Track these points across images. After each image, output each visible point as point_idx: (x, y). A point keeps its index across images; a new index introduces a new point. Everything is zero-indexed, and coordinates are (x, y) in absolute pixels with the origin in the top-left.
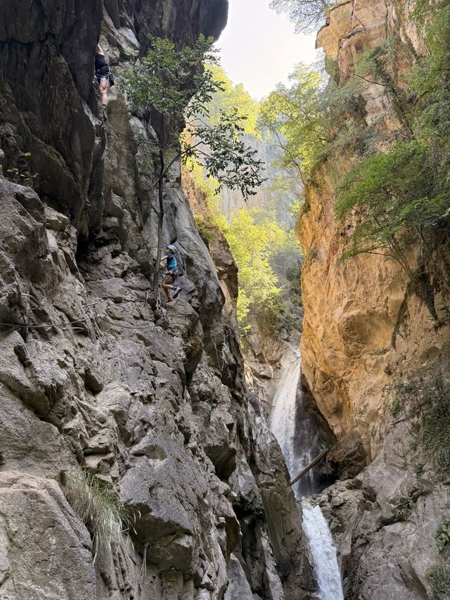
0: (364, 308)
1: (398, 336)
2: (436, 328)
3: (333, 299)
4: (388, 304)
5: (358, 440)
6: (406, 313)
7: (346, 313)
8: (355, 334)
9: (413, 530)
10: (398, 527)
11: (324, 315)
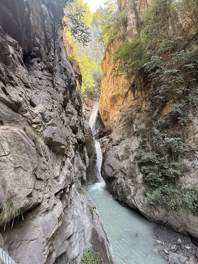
0: (117, 93)
1: (124, 101)
2: (134, 100)
3: (109, 89)
4: (123, 92)
5: (110, 127)
6: (127, 95)
7: (112, 94)
8: (114, 100)
9: (119, 147)
10: (116, 146)
11: (106, 94)
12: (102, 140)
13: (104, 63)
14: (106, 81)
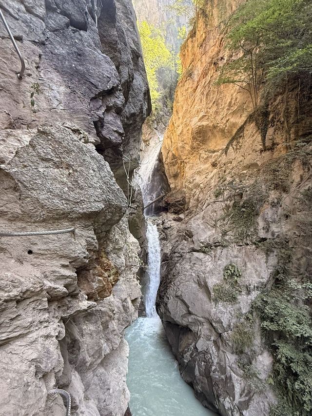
0: (212, 122)
1: (231, 147)
2: (261, 151)
3: (194, 110)
4: (227, 124)
5: (184, 195)
6: (242, 134)
7: (199, 122)
8: (200, 137)
9: (210, 260)
10: (201, 255)
11: (185, 120)
12: (163, 223)
13: (190, 45)
14: (190, 90)
